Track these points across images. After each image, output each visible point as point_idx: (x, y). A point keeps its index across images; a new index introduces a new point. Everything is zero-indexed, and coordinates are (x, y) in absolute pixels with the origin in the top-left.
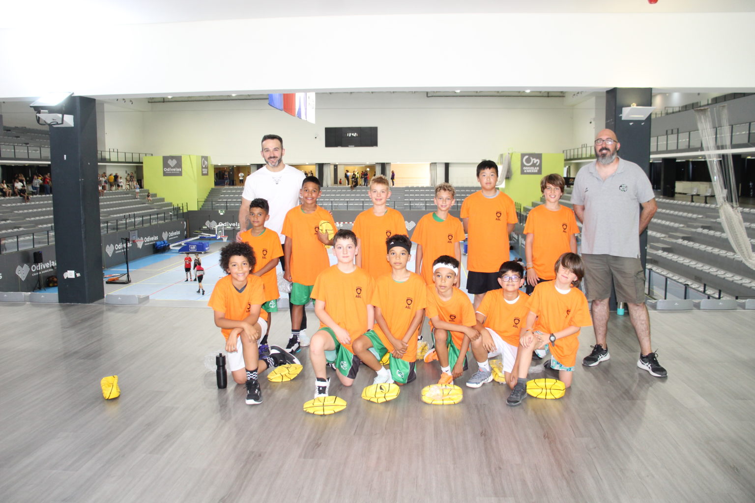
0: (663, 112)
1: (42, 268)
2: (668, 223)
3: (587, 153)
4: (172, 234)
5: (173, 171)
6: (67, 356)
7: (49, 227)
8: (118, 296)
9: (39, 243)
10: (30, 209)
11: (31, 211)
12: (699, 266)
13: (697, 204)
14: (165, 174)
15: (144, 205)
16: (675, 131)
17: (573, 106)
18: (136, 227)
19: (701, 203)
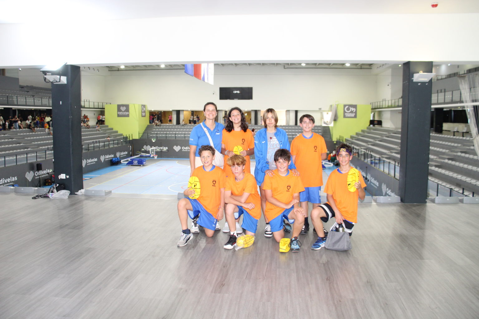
0: (435, 79)
1: (41, 174)
2: (438, 149)
3: (386, 104)
4: (122, 153)
5: (124, 114)
6: (61, 227)
7: (46, 148)
8: (93, 191)
9: (40, 158)
10: (35, 137)
11: (35, 138)
12: (459, 177)
13: (458, 137)
14: (119, 116)
16: (443, 91)
17: (377, 75)
18: (100, 149)
19: (460, 136)
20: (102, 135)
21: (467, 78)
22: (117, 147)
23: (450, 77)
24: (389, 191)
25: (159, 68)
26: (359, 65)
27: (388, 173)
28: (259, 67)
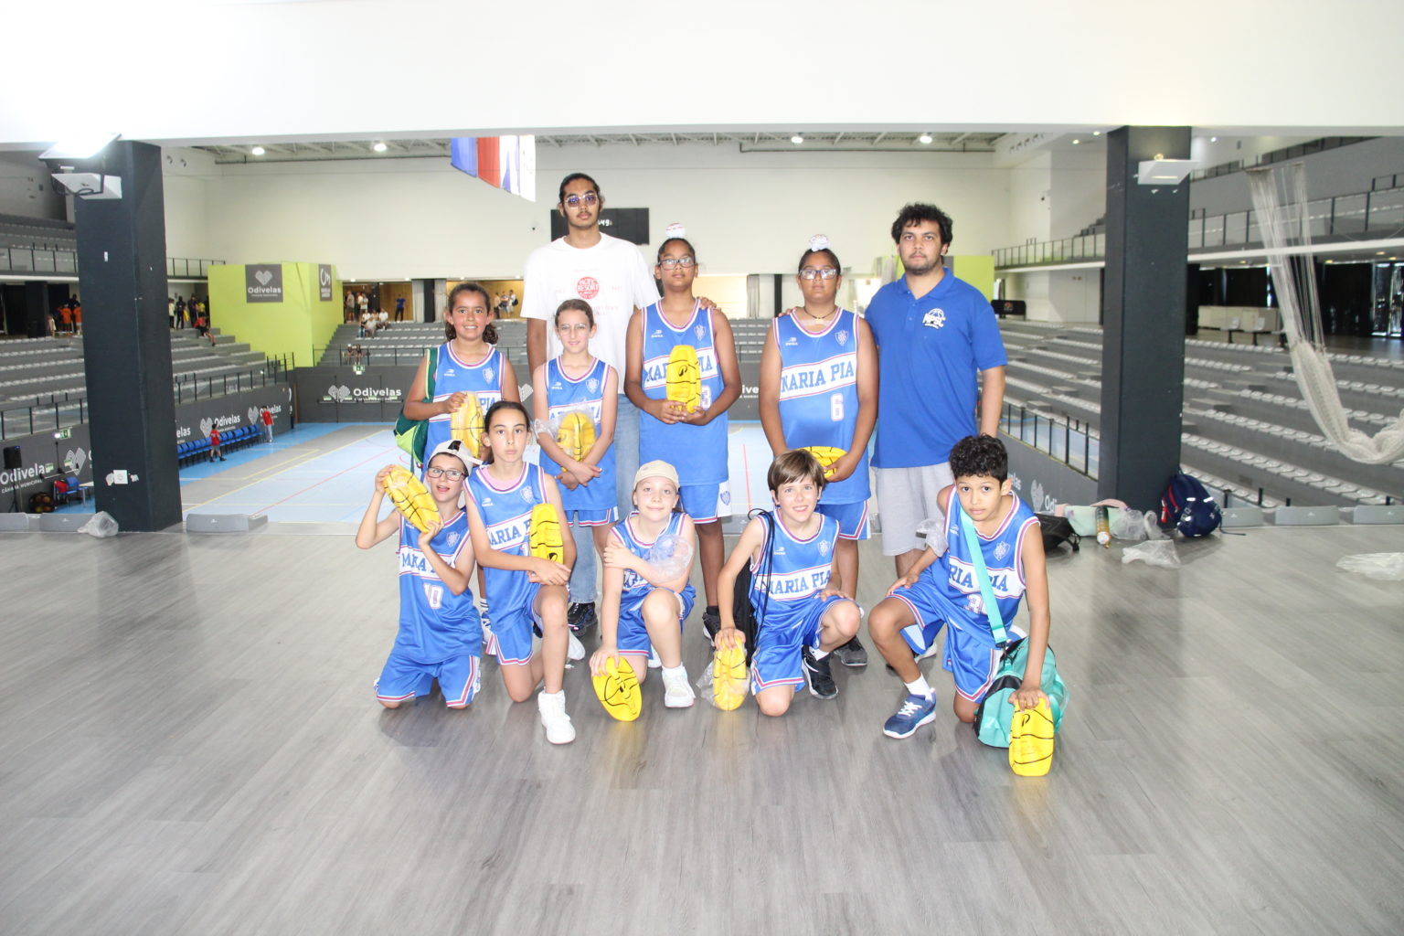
1: (20, 479)
2: (1187, 381)
3: (1037, 254)
5: (266, 293)
7: (32, 400)
8: (211, 516)
9: (14, 430)
12: (1248, 458)
13: (1241, 347)
14: (251, 299)
15: (212, 357)
16: (1199, 214)
17: (1010, 168)
18: (198, 398)
19: (1247, 344)
20: (204, 359)
21: (1271, 178)
22: (248, 393)
23: (1217, 175)
24: (1052, 503)
25: (370, 155)
26: (960, 139)
27: (1047, 450)
28: (667, 147)
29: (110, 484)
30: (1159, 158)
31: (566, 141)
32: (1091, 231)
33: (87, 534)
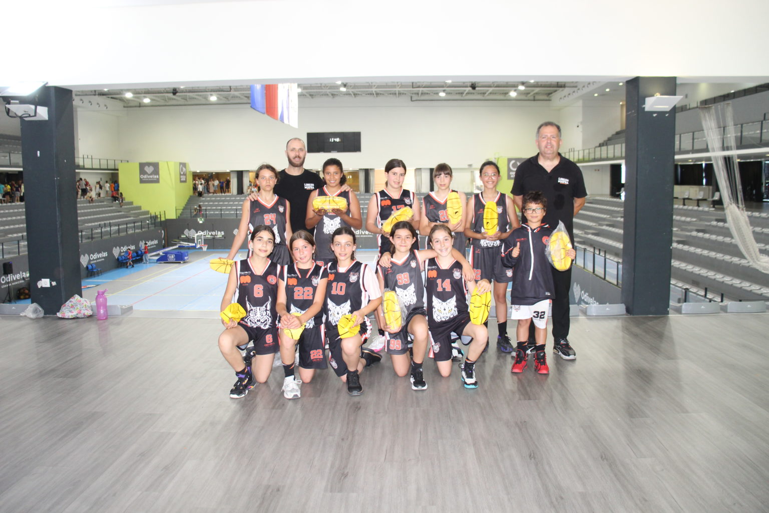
1: (12, 280)
3: (575, 157)
4: (149, 243)
5: (150, 178)
6: (42, 374)
7: (19, 237)
9: (9, 253)
14: (142, 181)
15: (120, 213)
17: (560, 110)
18: (112, 236)
19: (694, 206)
20: (115, 214)
21: (713, 111)
22: (139, 233)
24: (586, 295)
25: (207, 103)
26: (532, 94)
27: (582, 266)
28: (370, 98)
29: (39, 287)
30: (658, 95)
31: (315, 95)
32: (605, 144)
33: (25, 316)
